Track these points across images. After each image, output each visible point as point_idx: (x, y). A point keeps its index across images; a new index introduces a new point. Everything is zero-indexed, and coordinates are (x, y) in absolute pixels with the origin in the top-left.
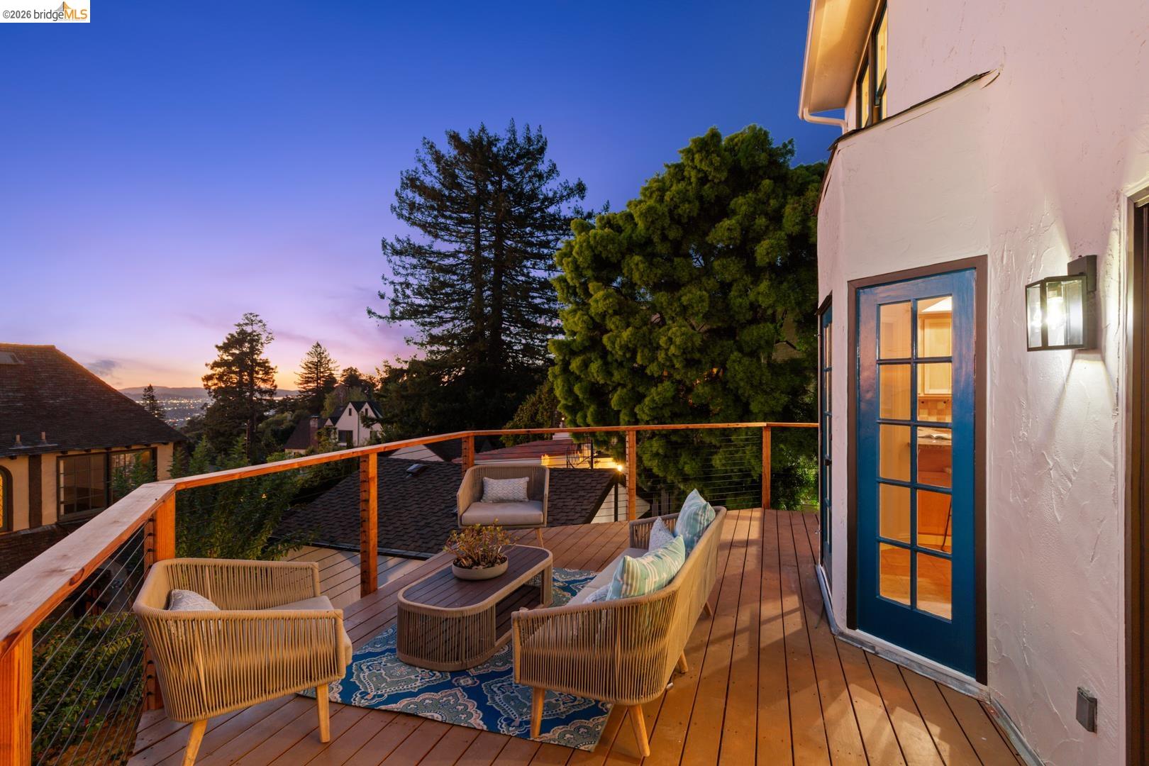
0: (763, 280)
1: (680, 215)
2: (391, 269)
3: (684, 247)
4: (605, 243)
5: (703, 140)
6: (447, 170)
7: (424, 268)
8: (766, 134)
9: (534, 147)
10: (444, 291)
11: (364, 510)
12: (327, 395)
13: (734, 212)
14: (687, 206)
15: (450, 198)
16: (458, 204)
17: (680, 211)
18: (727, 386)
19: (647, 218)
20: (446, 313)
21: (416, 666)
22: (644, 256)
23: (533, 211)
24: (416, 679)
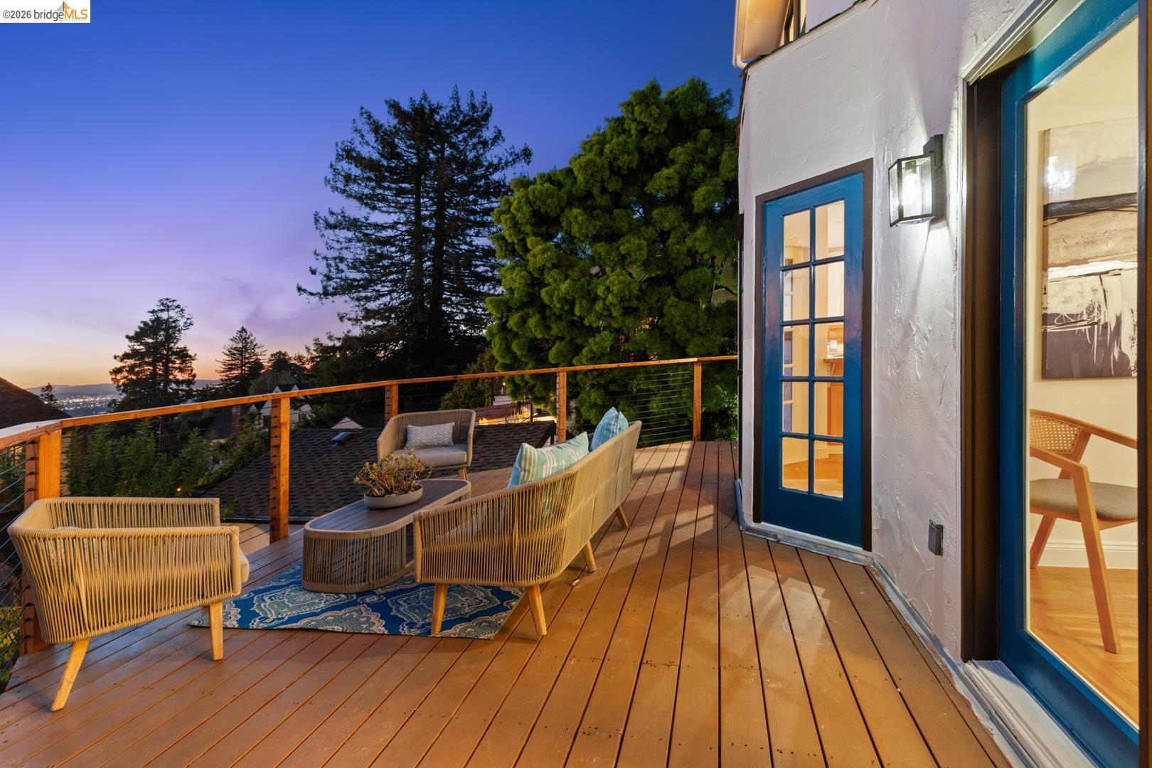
0: (699, 226)
1: (620, 168)
2: (324, 244)
3: (624, 198)
4: (544, 197)
5: (643, 92)
6: (386, 139)
7: (359, 241)
8: (704, 85)
9: (479, 113)
10: (381, 264)
11: (275, 456)
12: (252, 382)
13: (673, 162)
14: (626, 157)
15: (388, 168)
16: (397, 174)
17: (620, 163)
18: (664, 332)
19: (586, 170)
20: (383, 286)
21: (321, 592)
22: (584, 210)
23: (477, 178)
24: (320, 602)
